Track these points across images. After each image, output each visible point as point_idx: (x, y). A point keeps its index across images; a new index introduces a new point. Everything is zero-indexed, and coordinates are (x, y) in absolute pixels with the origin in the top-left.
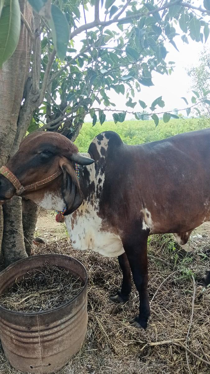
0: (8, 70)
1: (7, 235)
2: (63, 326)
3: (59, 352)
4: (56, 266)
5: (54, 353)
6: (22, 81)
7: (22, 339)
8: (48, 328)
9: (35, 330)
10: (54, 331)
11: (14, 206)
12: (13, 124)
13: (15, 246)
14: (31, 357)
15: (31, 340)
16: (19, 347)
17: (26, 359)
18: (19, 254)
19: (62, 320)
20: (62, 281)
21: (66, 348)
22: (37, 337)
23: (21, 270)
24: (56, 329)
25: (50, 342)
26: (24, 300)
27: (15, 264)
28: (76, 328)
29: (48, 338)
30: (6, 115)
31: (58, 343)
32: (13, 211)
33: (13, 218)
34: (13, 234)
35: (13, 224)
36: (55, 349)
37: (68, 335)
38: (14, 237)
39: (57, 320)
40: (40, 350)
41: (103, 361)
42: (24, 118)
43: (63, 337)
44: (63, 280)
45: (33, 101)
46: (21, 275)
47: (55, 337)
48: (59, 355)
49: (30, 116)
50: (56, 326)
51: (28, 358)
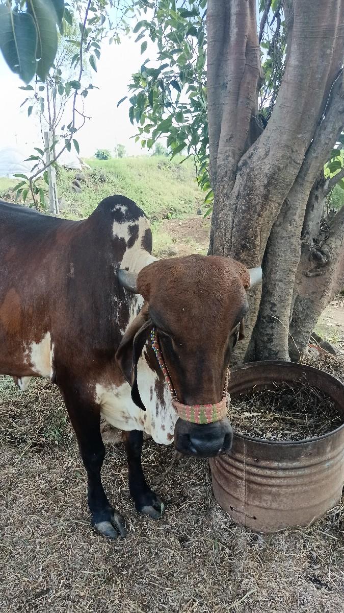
0: (297, 63)
1: (264, 323)
2: (280, 473)
3: (271, 509)
4: (317, 388)
5: (263, 506)
6: (322, 78)
7: (224, 464)
8: (257, 464)
9: (238, 459)
10: (265, 473)
11: (281, 281)
12: (297, 151)
13: (272, 341)
14: (231, 493)
15: (234, 470)
16: (220, 472)
17: (226, 494)
18: (276, 354)
19: (280, 464)
20: (319, 414)
21: (282, 507)
22: (242, 470)
23: (263, 375)
24: (268, 472)
25: (258, 486)
26: (248, 415)
27: (255, 364)
28: (306, 488)
29: (255, 479)
30: (285, 137)
31: (270, 493)
32: (277, 289)
33: (275, 299)
34: (272, 322)
35: (275, 309)
36: (264, 500)
37: (289, 490)
38: (272, 328)
39: (273, 460)
40: (244, 491)
41: (340, 561)
42: (321, 141)
43: (280, 489)
44: (321, 413)
45: (339, 112)
46: (264, 383)
47: (267, 483)
48: (271, 513)
49: (331, 137)
50: (270, 469)
51: (228, 493)
